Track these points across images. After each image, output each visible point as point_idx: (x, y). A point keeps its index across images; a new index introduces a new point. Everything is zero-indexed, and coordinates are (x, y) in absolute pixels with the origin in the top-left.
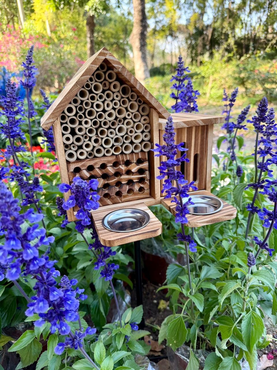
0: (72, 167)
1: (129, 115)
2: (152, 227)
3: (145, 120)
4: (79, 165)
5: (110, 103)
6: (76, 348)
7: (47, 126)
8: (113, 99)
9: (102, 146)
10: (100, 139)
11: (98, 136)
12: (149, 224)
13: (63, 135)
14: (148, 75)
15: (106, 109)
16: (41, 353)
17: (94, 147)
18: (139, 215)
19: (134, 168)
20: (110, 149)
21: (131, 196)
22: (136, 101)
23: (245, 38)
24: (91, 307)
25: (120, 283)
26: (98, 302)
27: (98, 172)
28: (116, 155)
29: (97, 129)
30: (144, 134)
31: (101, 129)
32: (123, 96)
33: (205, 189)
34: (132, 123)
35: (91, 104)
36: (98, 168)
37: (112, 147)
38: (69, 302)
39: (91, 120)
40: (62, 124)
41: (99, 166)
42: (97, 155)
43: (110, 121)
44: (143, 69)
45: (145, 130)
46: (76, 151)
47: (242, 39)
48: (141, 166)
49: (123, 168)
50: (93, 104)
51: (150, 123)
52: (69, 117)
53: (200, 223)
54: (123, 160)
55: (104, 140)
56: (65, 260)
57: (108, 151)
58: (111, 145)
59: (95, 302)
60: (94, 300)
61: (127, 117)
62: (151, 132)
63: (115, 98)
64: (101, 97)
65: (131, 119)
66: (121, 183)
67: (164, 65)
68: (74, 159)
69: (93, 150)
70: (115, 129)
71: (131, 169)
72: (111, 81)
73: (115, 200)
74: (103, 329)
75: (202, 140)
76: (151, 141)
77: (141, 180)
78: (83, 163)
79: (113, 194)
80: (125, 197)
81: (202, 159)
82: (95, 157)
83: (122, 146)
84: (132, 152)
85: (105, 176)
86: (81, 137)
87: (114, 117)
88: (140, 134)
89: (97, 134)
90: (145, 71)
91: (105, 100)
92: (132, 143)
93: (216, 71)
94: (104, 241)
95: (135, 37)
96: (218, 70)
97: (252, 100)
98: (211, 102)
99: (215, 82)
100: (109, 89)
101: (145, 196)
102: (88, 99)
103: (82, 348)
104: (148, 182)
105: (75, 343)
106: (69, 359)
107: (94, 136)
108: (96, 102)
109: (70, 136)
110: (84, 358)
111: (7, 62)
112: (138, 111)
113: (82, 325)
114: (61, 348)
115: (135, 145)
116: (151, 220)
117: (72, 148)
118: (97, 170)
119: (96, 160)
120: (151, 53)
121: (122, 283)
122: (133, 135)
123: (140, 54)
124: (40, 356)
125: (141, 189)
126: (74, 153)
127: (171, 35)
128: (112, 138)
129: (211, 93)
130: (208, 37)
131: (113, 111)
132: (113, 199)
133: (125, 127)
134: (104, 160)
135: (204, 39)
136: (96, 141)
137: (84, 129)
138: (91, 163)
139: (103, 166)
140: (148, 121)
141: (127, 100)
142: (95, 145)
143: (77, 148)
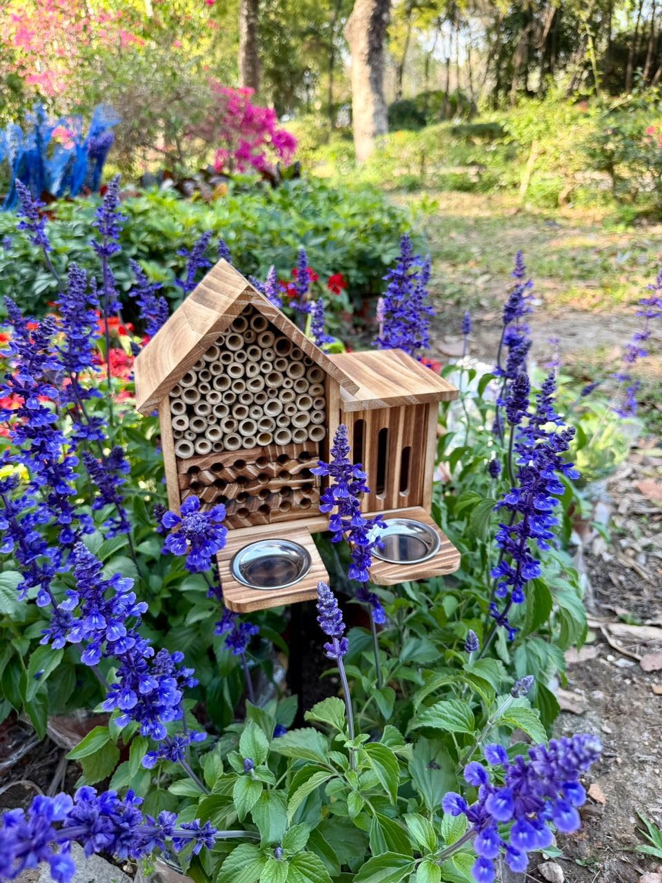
0: (185, 467)
1: (288, 383)
2: (311, 581)
3: (316, 389)
4: (197, 463)
5: (256, 365)
6: (174, 760)
7: (148, 410)
8: (262, 359)
9: (238, 432)
10: (235, 422)
11: (233, 418)
12: (309, 576)
13: (173, 416)
14: (385, 125)
15: (249, 374)
16: (118, 764)
17: (225, 434)
18: (294, 553)
19: (294, 469)
20: (253, 438)
21: (285, 513)
22: (301, 361)
23: (634, 38)
24: (209, 689)
25: (265, 645)
26: (221, 682)
27: (230, 473)
28: (263, 447)
29: (231, 407)
30: (314, 413)
31: (239, 406)
32: (279, 354)
33: (421, 505)
34: (293, 395)
35: (222, 368)
36: (231, 468)
37: (255, 435)
38: (166, 695)
39: (222, 393)
40: (171, 399)
41: (232, 464)
42: (229, 447)
43: (254, 394)
44: (371, 109)
45: (315, 407)
46: (194, 442)
47: (628, 38)
48: (306, 464)
49: (274, 467)
50: (226, 367)
51: (325, 396)
52: (184, 388)
53: (394, 579)
54: (274, 456)
55: (242, 424)
56: (165, 602)
57: (249, 441)
58: (254, 432)
59: (216, 682)
60: (214, 676)
61: (285, 385)
62: (326, 410)
63: (265, 357)
64: (240, 356)
65: (292, 388)
66: (269, 492)
67: (427, 95)
68: (190, 454)
69: (222, 439)
70: (262, 406)
71: (287, 468)
72: (258, 331)
73: (258, 520)
74: (225, 732)
75: (418, 425)
76: (325, 424)
77: (307, 488)
78: (204, 460)
79: (254, 510)
80: (275, 514)
81: (417, 455)
82: (225, 450)
83: (273, 433)
84: (292, 442)
85: (242, 480)
86: (204, 420)
87: (262, 386)
88: (307, 414)
89: (231, 413)
90: (376, 114)
91: (248, 360)
92: (291, 427)
93: (548, 128)
94: (230, 603)
95: (358, 24)
96: (553, 128)
97: (627, 211)
98: (529, 207)
99: (544, 157)
100: (256, 343)
101: (310, 514)
102: (218, 360)
103: (184, 761)
104: (317, 491)
105: (174, 753)
106: (163, 778)
107: (225, 417)
108: (231, 365)
109: (185, 419)
110: (188, 777)
111: (46, 76)
112: (305, 376)
113: (188, 724)
114: (151, 758)
115: (296, 431)
116: (313, 567)
117: (188, 437)
118: (228, 470)
119: (227, 456)
120: (398, 59)
121: (271, 644)
122: (295, 415)
123: (367, 70)
124: (116, 769)
125: (305, 502)
126: (190, 445)
127: (452, 17)
128: (257, 421)
129: (532, 183)
130: (543, 28)
131: (260, 378)
132: (253, 518)
133: (279, 402)
134: (241, 455)
135: (531, 34)
136: (229, 424)
137: (209, 406)
138: (219, 460)
139: (240, 464)
140: (321, 392)
141: (285, 360)
142: (227, 430)
143: (195, 436)
